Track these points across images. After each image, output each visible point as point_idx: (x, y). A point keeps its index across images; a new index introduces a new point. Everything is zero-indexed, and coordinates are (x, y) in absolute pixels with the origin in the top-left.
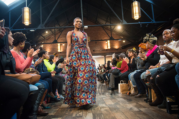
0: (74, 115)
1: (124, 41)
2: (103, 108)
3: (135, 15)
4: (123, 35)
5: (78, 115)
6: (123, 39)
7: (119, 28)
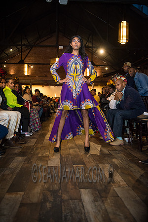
0: (40, 155)
1: (107, 69)
2: (72, 148)
3: (121, 38)
4: (106, 60)
5: (44, 155)
6: (105, 66)
7: (102, 52)
